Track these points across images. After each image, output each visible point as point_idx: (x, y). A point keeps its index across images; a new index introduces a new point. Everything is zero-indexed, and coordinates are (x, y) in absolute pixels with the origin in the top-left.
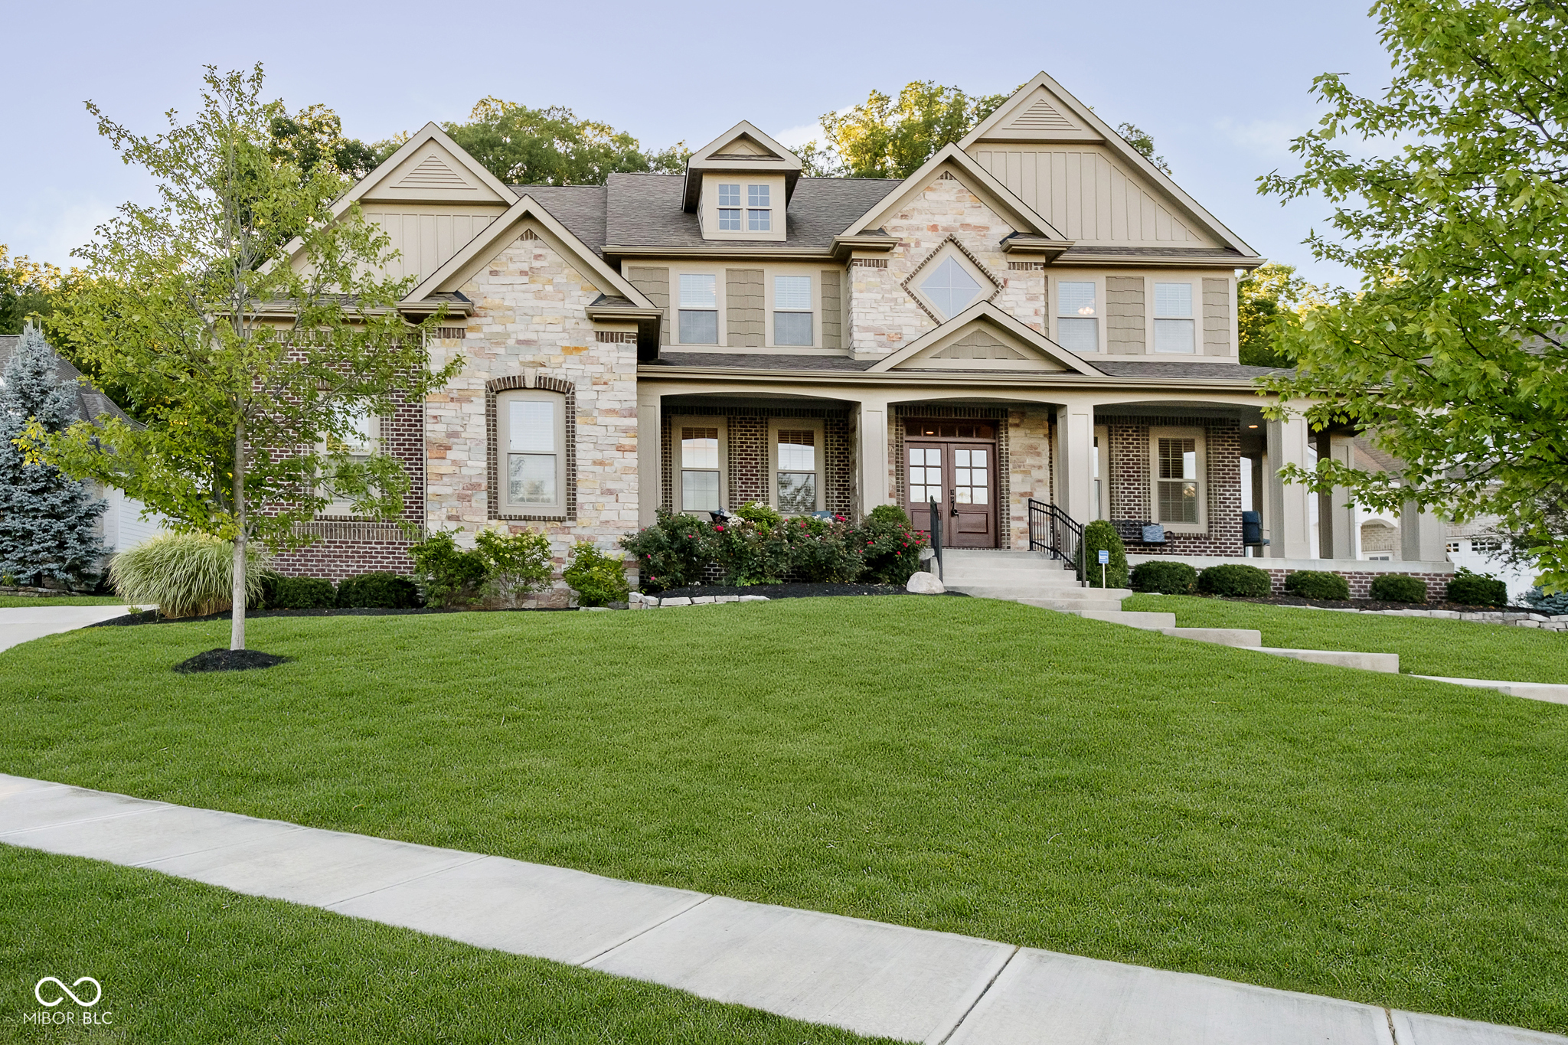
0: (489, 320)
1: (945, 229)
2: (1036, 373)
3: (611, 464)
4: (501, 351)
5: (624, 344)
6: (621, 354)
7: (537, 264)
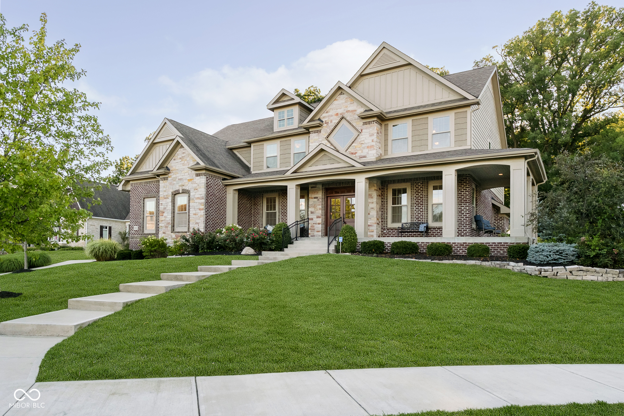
0: (173, 174)
1: (341, 114)
2: (345, 167)
3: (198, 215)
4: (175, 182)
5: (202, 177)
6: (201, 180)
7: (183, 155)
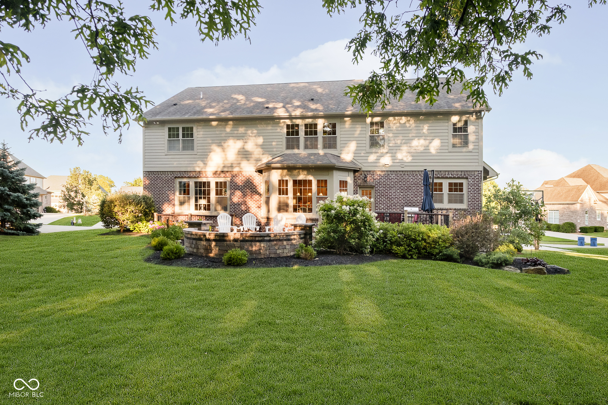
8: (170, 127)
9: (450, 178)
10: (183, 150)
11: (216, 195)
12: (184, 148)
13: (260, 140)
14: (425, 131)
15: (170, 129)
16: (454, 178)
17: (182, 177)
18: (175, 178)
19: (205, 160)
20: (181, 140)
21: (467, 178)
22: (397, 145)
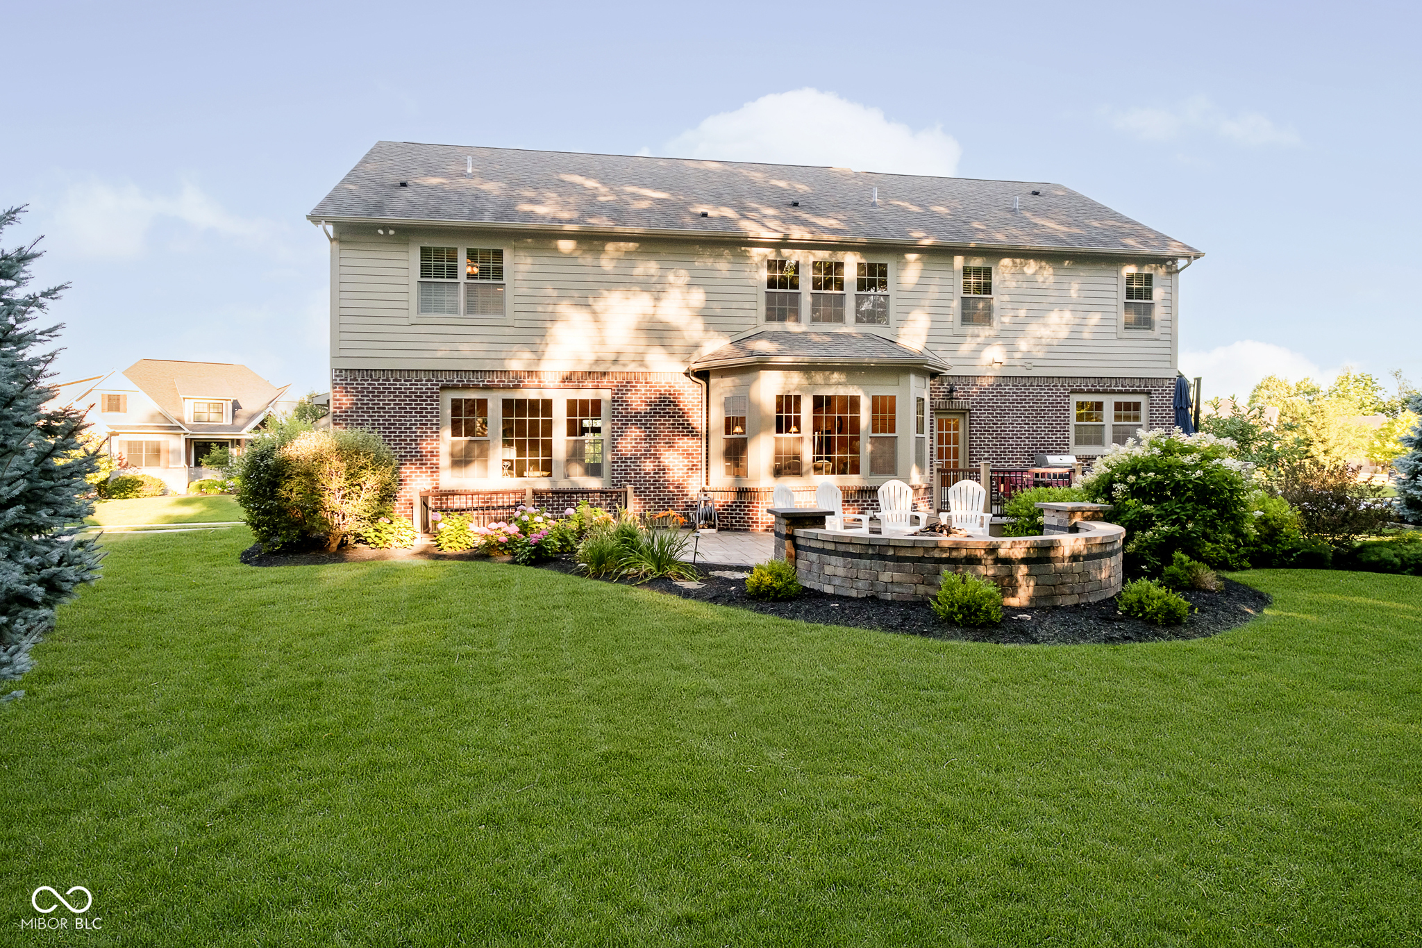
8: (427, 245)
9: (1120, 392)
10: (468, 313)
11: (568, 435)
12: (471, 308)
13: (698, 297)
14: (1074, 294)
15: (425, 251)
16: (1127, 392)
17: (466, 387)
18: (444, 388)
19: (538, 341)
20: (462, 285)
21: (1149, 393)
22: (1017, 320)
